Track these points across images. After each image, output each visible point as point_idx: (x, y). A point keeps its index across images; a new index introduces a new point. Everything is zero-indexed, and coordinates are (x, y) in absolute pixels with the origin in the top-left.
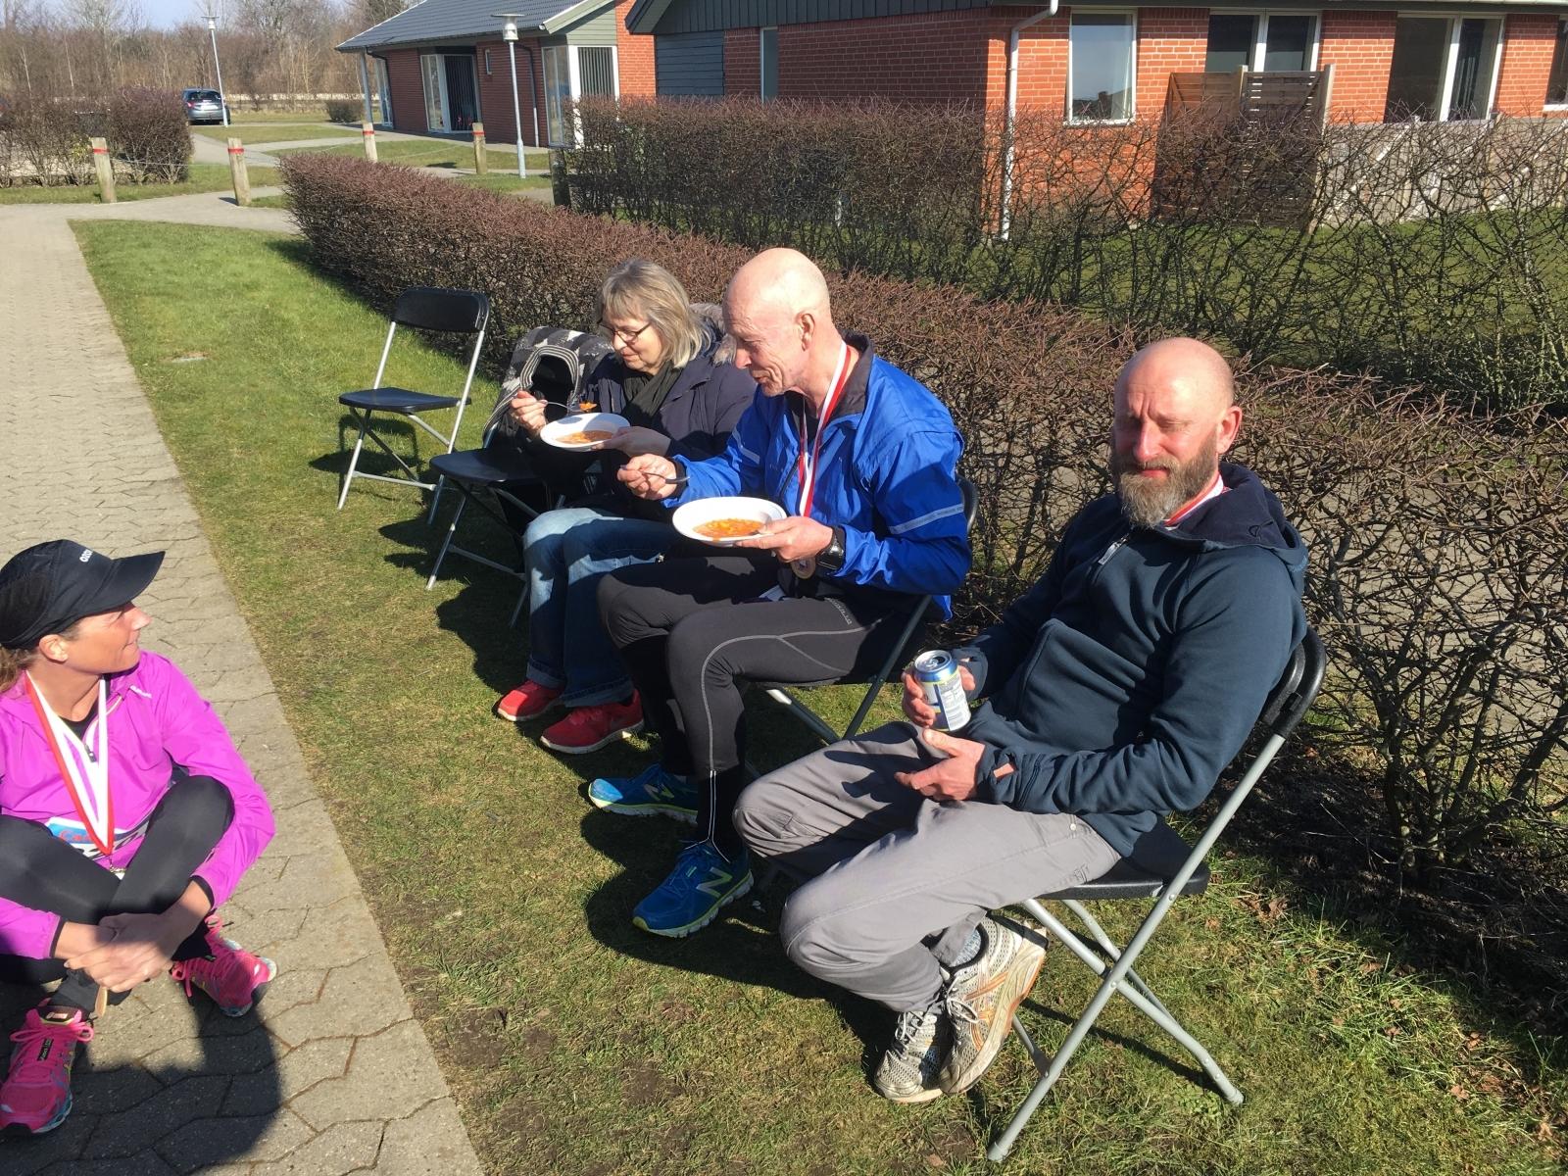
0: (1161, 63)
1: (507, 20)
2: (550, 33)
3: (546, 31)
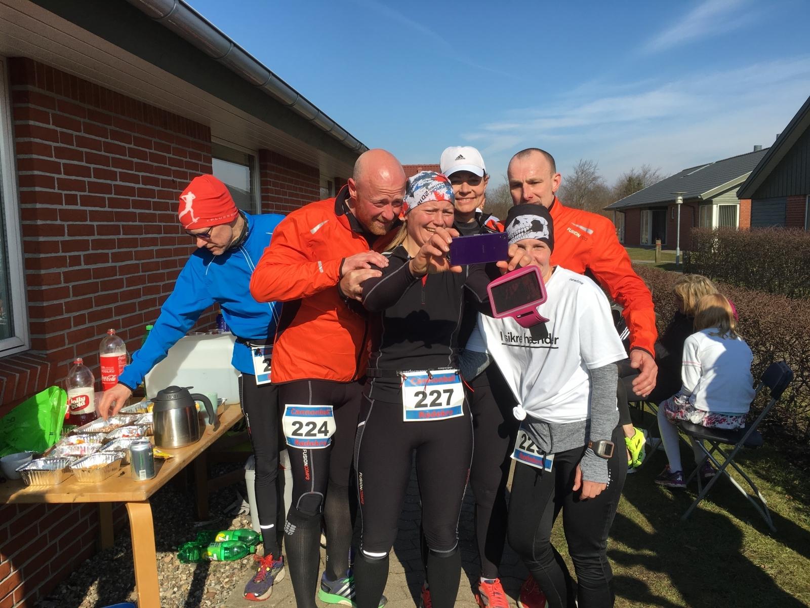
1: (678, 195)
2: (704, 199)
3: (702, 198)
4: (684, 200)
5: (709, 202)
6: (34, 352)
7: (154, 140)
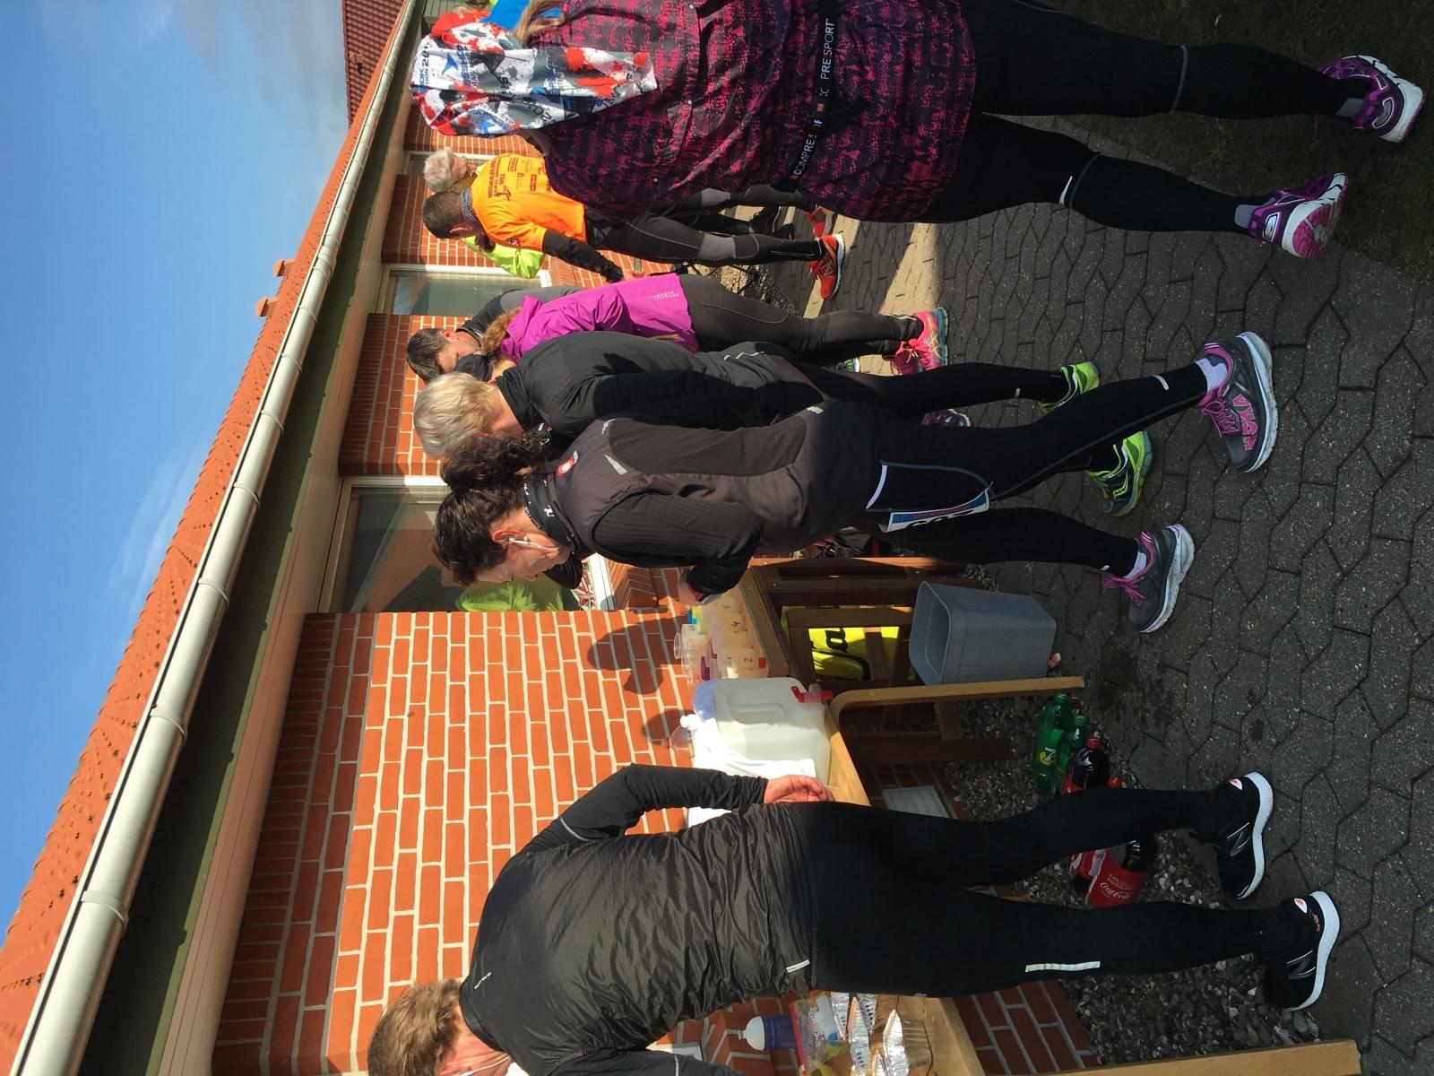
6: (706, 1039)
7: (338, 761)
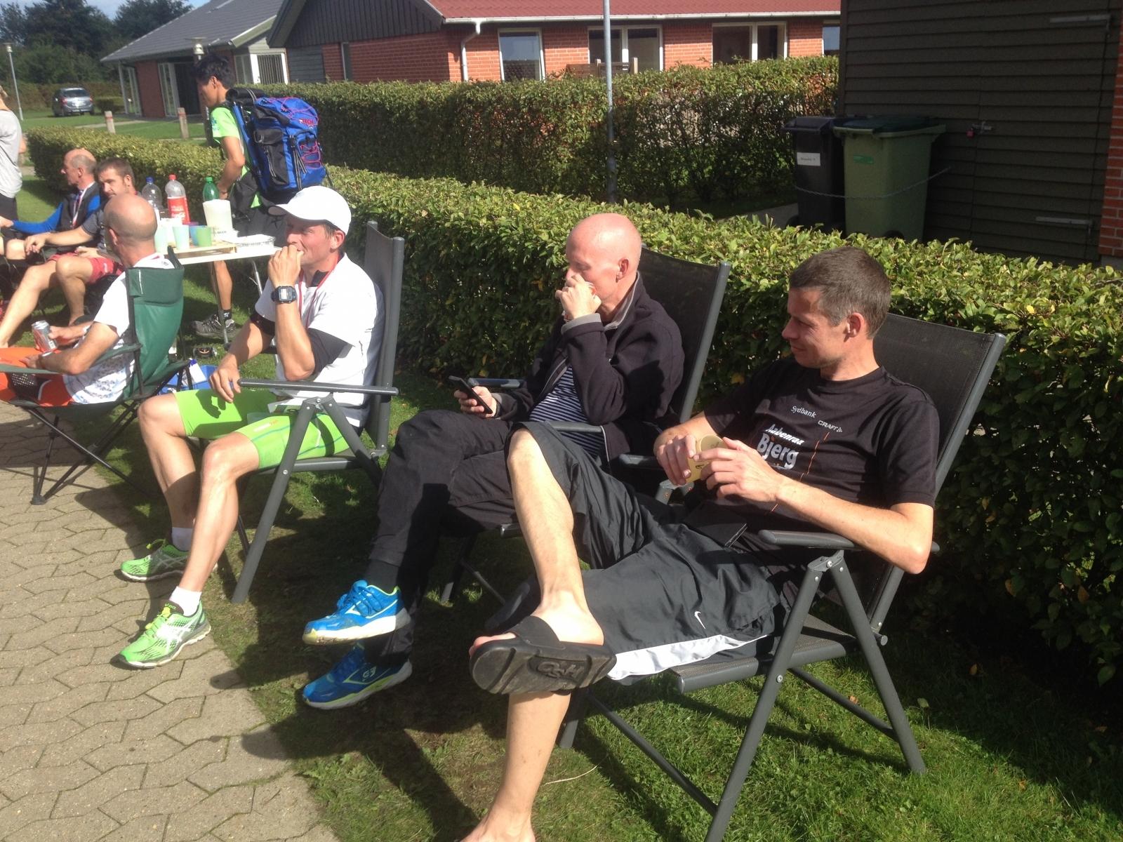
0: (560, 59)
1: (196, 42)
2: (237, 46)
3: (233, 46)
4: (204, 48)
5: (244, 50)
